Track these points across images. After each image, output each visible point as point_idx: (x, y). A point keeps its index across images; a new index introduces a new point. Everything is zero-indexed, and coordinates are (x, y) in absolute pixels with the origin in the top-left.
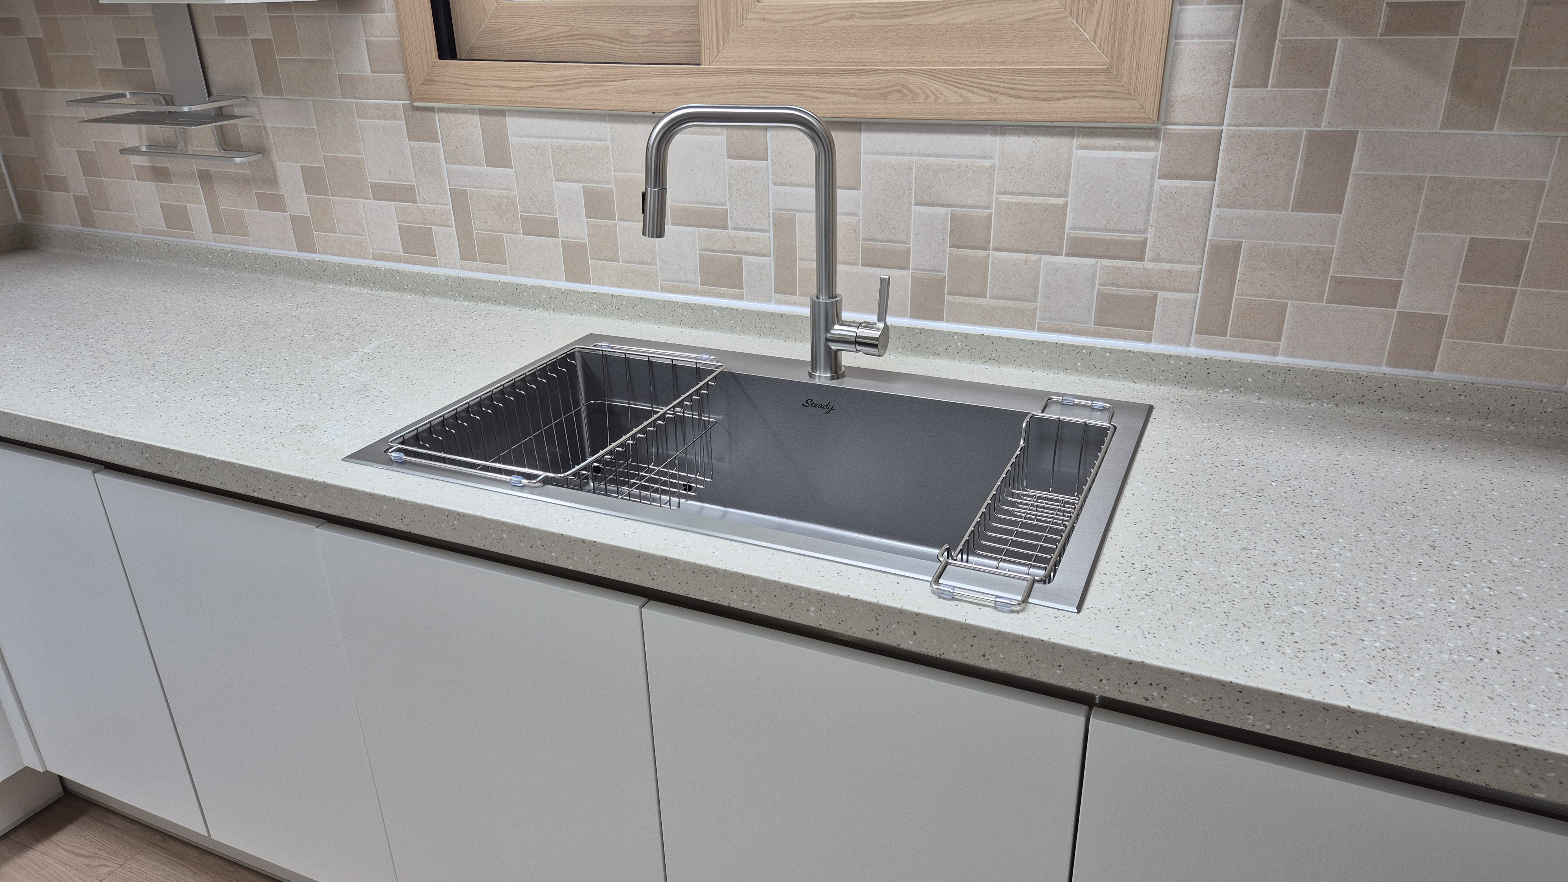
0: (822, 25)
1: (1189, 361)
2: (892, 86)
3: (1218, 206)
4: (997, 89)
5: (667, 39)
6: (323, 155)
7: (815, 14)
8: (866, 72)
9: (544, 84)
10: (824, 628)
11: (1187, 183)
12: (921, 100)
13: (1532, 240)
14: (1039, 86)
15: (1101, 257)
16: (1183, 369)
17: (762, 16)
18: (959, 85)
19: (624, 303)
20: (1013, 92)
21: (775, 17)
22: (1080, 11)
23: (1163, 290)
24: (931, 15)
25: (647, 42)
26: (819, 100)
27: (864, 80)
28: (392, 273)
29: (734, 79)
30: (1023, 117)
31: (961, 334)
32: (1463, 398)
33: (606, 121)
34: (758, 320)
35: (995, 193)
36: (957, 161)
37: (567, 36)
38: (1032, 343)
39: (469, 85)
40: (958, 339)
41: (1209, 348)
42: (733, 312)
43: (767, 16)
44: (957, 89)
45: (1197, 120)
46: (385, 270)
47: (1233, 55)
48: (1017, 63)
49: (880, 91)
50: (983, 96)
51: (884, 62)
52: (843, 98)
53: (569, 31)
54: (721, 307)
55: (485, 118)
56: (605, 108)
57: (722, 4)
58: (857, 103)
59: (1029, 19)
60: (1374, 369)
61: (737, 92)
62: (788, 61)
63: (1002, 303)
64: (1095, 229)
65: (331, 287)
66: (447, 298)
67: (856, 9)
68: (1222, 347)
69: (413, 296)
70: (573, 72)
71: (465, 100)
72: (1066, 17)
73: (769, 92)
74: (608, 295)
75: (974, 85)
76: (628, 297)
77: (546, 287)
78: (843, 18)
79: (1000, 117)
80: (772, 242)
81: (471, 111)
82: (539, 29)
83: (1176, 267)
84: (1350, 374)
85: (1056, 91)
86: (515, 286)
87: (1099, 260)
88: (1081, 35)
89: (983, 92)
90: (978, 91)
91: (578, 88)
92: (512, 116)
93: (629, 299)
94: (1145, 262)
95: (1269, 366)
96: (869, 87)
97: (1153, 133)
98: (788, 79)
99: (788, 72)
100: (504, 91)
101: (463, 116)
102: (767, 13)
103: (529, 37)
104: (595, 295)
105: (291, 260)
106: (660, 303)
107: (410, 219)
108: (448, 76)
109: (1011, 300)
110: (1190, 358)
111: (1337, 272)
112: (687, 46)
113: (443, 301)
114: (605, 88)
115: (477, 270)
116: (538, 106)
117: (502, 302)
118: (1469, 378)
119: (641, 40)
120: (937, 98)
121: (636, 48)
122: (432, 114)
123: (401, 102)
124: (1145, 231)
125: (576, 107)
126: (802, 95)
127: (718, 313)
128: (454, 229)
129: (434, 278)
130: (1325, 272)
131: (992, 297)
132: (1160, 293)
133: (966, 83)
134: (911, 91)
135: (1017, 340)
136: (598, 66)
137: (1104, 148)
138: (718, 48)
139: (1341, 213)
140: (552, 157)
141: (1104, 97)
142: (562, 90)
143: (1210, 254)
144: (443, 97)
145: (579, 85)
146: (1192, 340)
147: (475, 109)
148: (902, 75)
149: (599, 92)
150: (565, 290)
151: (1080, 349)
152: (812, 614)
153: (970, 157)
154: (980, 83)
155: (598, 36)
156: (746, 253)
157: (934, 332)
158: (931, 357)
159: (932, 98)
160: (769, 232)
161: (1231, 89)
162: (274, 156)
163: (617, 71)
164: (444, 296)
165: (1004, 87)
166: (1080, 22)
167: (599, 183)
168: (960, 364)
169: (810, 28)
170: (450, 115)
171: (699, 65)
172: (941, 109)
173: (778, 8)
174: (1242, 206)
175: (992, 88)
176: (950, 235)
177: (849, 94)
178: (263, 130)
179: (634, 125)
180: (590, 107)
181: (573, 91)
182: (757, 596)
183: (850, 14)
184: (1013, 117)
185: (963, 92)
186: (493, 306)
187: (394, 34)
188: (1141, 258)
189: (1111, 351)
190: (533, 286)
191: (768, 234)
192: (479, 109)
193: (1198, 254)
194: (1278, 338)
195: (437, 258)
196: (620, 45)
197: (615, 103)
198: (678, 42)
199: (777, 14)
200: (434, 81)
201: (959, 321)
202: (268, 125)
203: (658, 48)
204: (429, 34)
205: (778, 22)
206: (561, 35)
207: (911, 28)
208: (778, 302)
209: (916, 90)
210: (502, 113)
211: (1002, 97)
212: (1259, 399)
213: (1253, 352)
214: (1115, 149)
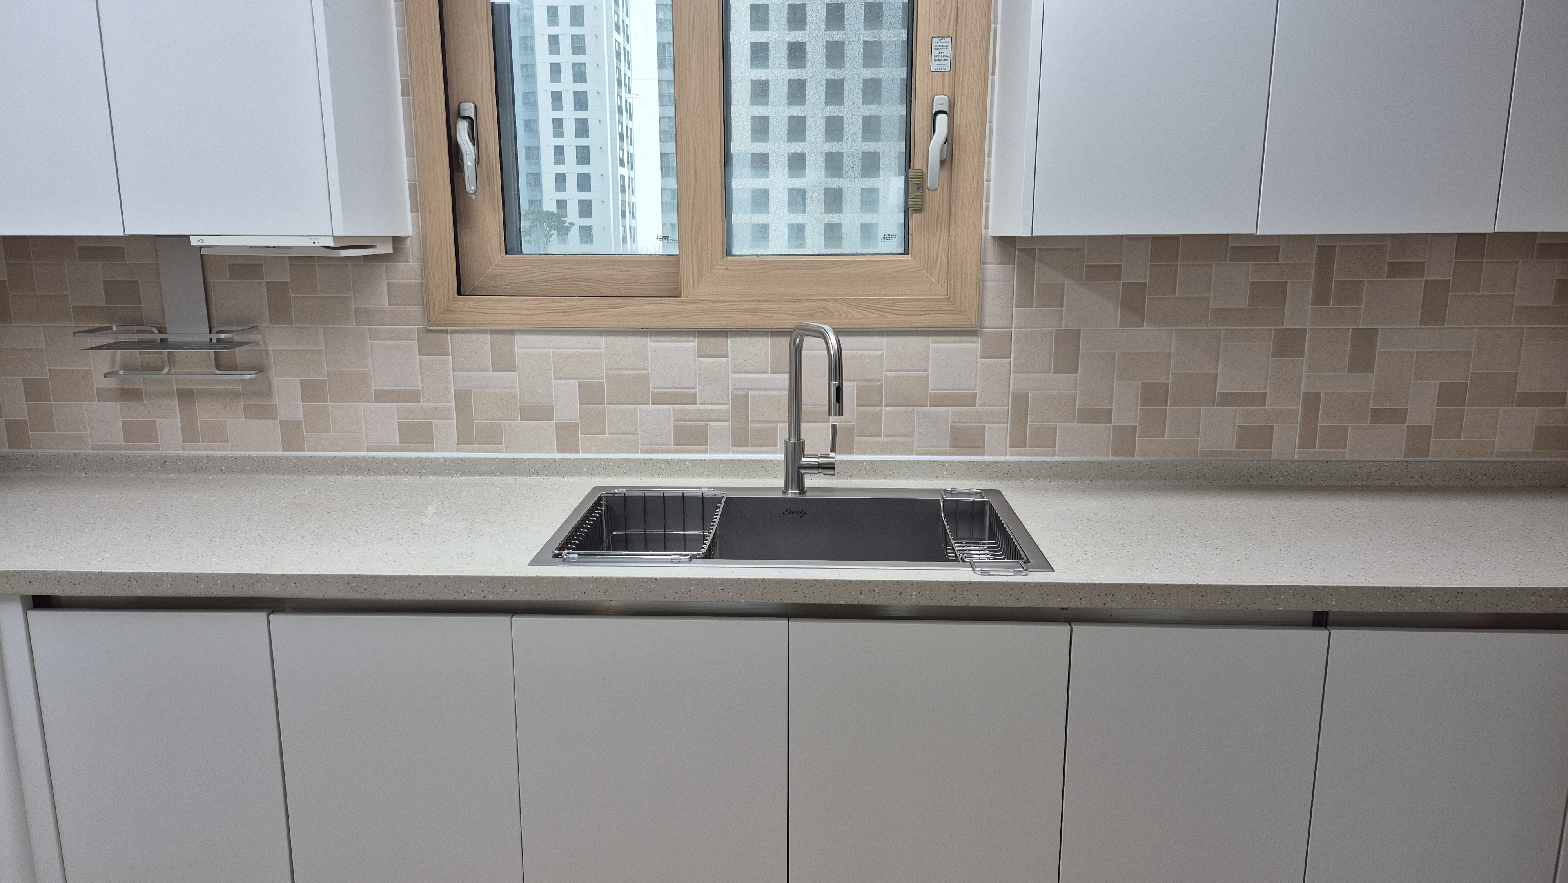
0: (769, 273)
1: (1009, 464)
2: (817, 309)
3: (1014, 372)
4: (884, 310)
5: (643, 281)
6: (328, 371)
7: (764, 266)
8: (800, 301)
9: (552, 311)
11: (996, 360)
12: (837, 317)
13: (1170, 382)
14: (909, 308)
15: (951, 406)
16: (1006, 469)
17: (726, 267)
18: (860, 308)
19: (611, 464)
20: (894, 311)
21: (735, 268)
22: (929, 267)
23: (989, 423)
24: (840, 268)
25: (627, 283)
26: (768, 318)
27: (798, 305)
28: (389, 460)
29: (706, 306)
30: (901, 325)
31: (868, 461)
32: (1152, 469)
33: (602, 335)
34: (721, 466)
35: (884, 371)
36: (859, 353)
37: (561, 279)
38: (914, 462)
39: (486, 313)
40: (866, 464)
41: (1017, 456)
42: (702, 462)
43: (729, 267)
44: (860, 310)
45: (997, 325)
46: (382, 458)
47: (1013, 290)
48: (894, 295)
49: (809, 312)
50: (876, 314)
51: (810, 295)
52: (784, 316)
53: (563, 276)
54: (692, 459)
55: (495, 336)
56: (604, 326)
57: (697, 260)
58: (794, 319)
59: (900, 271)
60: (1106, 458)
61: (709, 314)
62: (744, 295)
63: (891, 439)
64: (947, 390)
65: (321, 478)
66: (444, 476)
67: (791, 264)
68: (1025, 454)
69: (409, 477)
70: (579, 303)
71: (481, 324)
72: (921, 270)
73: (732, 314)
74: (597, 459)
75: (870, 307)
76: (614, 459)
77: (541, 459)
78: (782, 269)
79: (887, 326)
80: (730, 411)
81: (485, 332)
82: (538, 274)
83: (994, 409)
84: (1095, 462)
85: (919, 311)
86: (513, 460)
87: (950, 408)
88: (931, 279)
89: (876, 312)
90: (873, 311)
91: (582, 313)
92: (521, 334)
93: (615, 460)
94: (977, 407)
95: (1053, 462)
96: (803, 310)
97: (973, 333)
98: (746, 305)
99: (746, 301)
100: (517, 317)
101: (475, 336)
102: (730, 265)
103: (529, 279)
104: (585, 460)
105: (277, 459)
106: (642, 461)
107: (411, 416)
108: (467, 307)
109: (897, 436)
110: (1009, 462)
111: (1081, 406)
112: (658, 286)
113: (441, 479)
114: (604, 313)
115: (474, 451)
116: (547, 326)
117: (498, 474)
118: (1152, 458)
119: (623, 282)
120: (847, 316)
121: (618, 287)
122: (445, 335)
123: (416, 327)
124: (975, 389)
125: (580, 326)
126: (756, 315)
127: (689, 464)
128: (455, 420)
129: (432, 461)
130: (1074, 405)
131: (886, 436)
132: (986, 424)
133: (865, 307)
134: (831, 312)
135: (905, 461)
136: (599, 299)
137: (948, 342)
138: (693, 287)
139: (1078, 373)
140: (553, 362)
141: (947, 314)
142: (570, 315)
143: (1012, 400)
144: (460, 322)
145: (583, 311)
146: (1008, 451)
147: (487, 330)
148: (824, 302)
149: (600, 316)
150: (559, 459)
151: (944, 463)
153: (867, 350)
154: (873, 307)
155: (587, 279)
156: (710, 420)
157: (850, 461)
158: (848, 479)
159: (844, 316)
160: (728, 404)
161: (1014, 309)
162: (272, 373)
163: (616, 301)
164: (441, 475)
165: (888, 309)
166: (929, 272)
167: (592, 379)
168: (868, 481)
169: (760, 275)
170: (462, 335)
171: (679, 297)
172: (849, 322)
173: (737, 262)
174: (1027, 372)
175: (881, 309)
176: (856, 398)
177: (789, 314)
178: (264, 352)
179: (625, 337)
180: (591, 326)
181: (579, 316)
183: (786, 267)
184: (895, 326)
185: (863, 312)
186: (490, 477)
187: (416, 277)
188: (974, 405)
189: (963, 462)
190: (529, 458)
191: (727, 406)
192: (490, 330)
193: (1006, 401)
194: (1055, 446)
195: (435, 445)
196: (605, 285)
197: (613, 323)
198: (651, 283)
199: (737, 266)
200: (453, 311)
201: (864, 454)
202: (271, 348)
203: (636, 287)
204: (452, 278)
205: (737, 271)
206: (556, 278)
207: (827, 275)
208: (734, 452)
209: (833, 311)
210: (512, 332)
211: (888, 314)
212: (1050, 482)
213: (1042, 456)
214: (954, 342)
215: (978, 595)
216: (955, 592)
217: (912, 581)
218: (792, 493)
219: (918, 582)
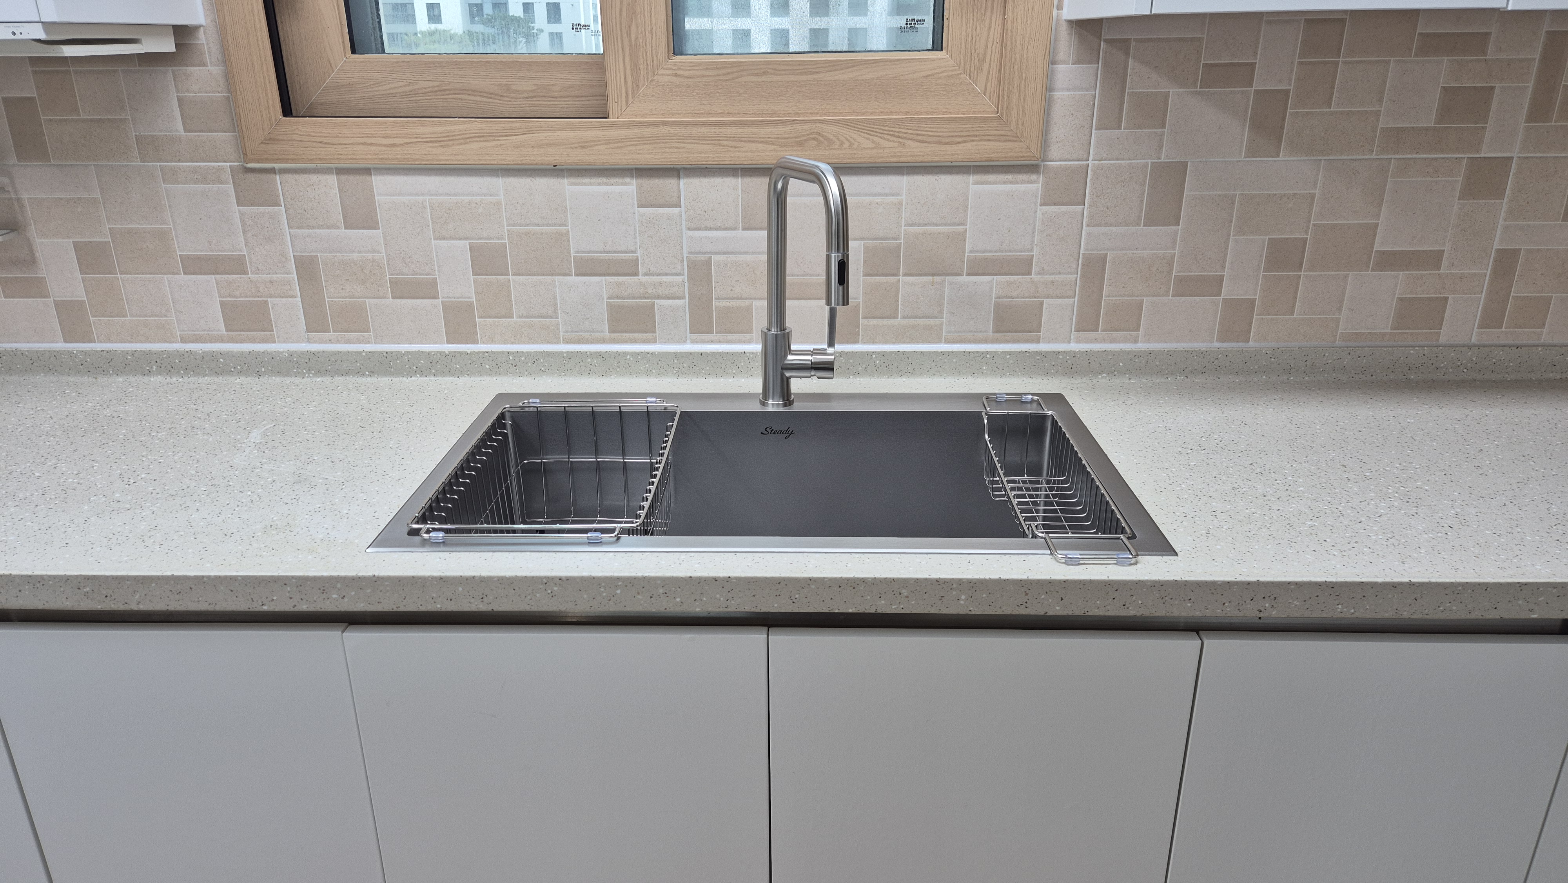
0: (737, 80)
1: (1074, 355)
2: (808, 135)
3: (1088, 226)
4: (905, 135)
5: (556, 94)
6: (110, 229)
7: (729, 70)
8: (783, 123)
9: (424, 140)
10: (973, 613)
11: (1064, 208)
12: (836, 147)
13: (1309, 237)
14: (941, 132)
15: (996, 275)
16: (1069, 362)
17: (674, 72)
18: (871, 133)
19: (523, 359)
20: (920, 138)
21: (687, 73)
22: (972, 69)
23: (1048, 297)
24: (841, 72)
25: (533, 97)
26: (736, 149)
27: (781, 130)
28: (213, 355)
29: (647, 131)
30: (929, 158)
31: (879, 353)
32: (1273, 360)
33: (498, 176)
34: (676, 361)
35: (903, 225)
36: (867, 199)
37: (436, 91)
38: (943, 353)
39: (326, 144)
40: (876, 357)
41: (1086, 342)
42: (649, 355)
43: (679, 72)
44: (869, 136)
45: (1068, 156)
46: (203, 352)
47: (1094, 104)
48: (920, 113)
49: (797, 139)
50: (894, 141)
51: (798, 114)
52: (760, 146)
53: (438, 86)
54: (635, 353)
55: (344, 178)
56: (500, 163)
57: (631, 61)
58: (775, 150)
59: (929, 76)
60: (1210, 345)
61: (650, 144)
62: (702, 114)
63: (912, 321)
64: (991, 252)
65: (121, 379)
66: (291, 376)
67: (769, 67)
68: (1096, 340)
69: (243, 378)
70: (461, 127)
71: (320, 159)
72: (961, 74)
73: (685, 143)
74: (503, 353)
75: (885, 132)
76: (527, 352)
77: (425, 352)
78: (757, 74)
79: (909, 159)
80: (686, 285)
81: (327, 171)
82: (401, 84)
83: (1057, 278)
84: (1195, 351)
85: (956, 136)
86: (385, 354)
87: (995, 277)
88: (974, 89)
89: (892, 138)
90: (889, 137)
91: (466, 143)
92: (381, 174)
93: (529, 354)
94: (1033, 276)
95: (1135, 351)
96: (787, 136)
97: (1033, 168)
98: (704, 130)
99: (704, 124)
100: (373, 148)
101: (315, 177)
102: (679, 69)
103: (388, 92)
104: (487, 354)
105: (56, 354)
106: (565, 355)
107: (237, 293)
108: (297, 134)
109: (920, 318)
110: (1074, 352)
111: (1179, 272)
112: (578, 101)
113: (288, 380)
114: (499, 143)
115: (330, 341)
116: (417, 163)
117: (367, 373)
118: (1273, 344)
119: (525, 95)
120: (851, 144)
121: (519, 103)
122: (272, 176)
123: (228, 164)
124: (1031, 250)
125: (465, 163)
126: (720, 145)
127: (631, 359)
128: (299, 299)
129: (272, 356)
130: (1170, 272)
131: (904, 317)
132: (1045, 300)
133: (878, 130)
134: (827, 139)
135: (930, 353)
136: (491, 121)
137: (995, 183)
138: (627, 102)
139: (1179, 225)
140: (431, 215)
141: (996, 140)
142: (448, 146)
143: (1083, 265)
144: (291, 157)
145: (468, 140)
146: (1072, 337)
147: (332, 169)
148: (818, 125)
149: (493, 147)
150: (450, 352)
151: (984, 355)
152: (962, 602)
153: (880, 195)
154: (889, 131)
155: (474, 91)
156: (658, 297)
157: (853, 354)
158: (851, 377)
159: (846, 145)
160: (683, 275)
161: (1094, 131)
162: (32, 231)
163: (514, 125)
164: (287, 374)
165: (911, 134)
166: (972, 78)
167: (490, 239)
168: (879, 380)
169: (724, 83)
170: (296, 176)
171: (606, 118)
172: (855, 154)
173: (691, 64)
174: (1107, 225)
175: (901, 135)
176: (864, 265)
177: (766, 143)
178: (16, 203)
179: (531, 178)
180: (481, 162)
181: (461, 146)
182: (907, 597)
183: (763, 71)
184: (921, 159)
185: (875, 138)
186: (355, 378)
187: (219, 89)
188: (1030, 273)
189: (1010, 353)
190: (408, 352)
191: (683, 277)
192: (336, 169)
193: (1074, 266)
194: (1138, 329)
195: (275, 333)
196: (500, 100)
197: (512, 157)
198: (568, 96)
199: (689, 70)
200: (279, 140)
201: (874, 342)
202: (25, 196)
203: (545, 103)
204: (271, 90)
205: (691, 78)
206: (428, 90)
207: (823, 83)
208: (693, 342)
209: (831, 137)
210: (367, 171)
211: (910, 142)
212: (1130, 379)
213: (1119, 342)
214: (1004, 183)
215: (1062, 599)
216: (1027, 594)
217: (960, 580)
218: (774, 405)
219: (970, 581)
